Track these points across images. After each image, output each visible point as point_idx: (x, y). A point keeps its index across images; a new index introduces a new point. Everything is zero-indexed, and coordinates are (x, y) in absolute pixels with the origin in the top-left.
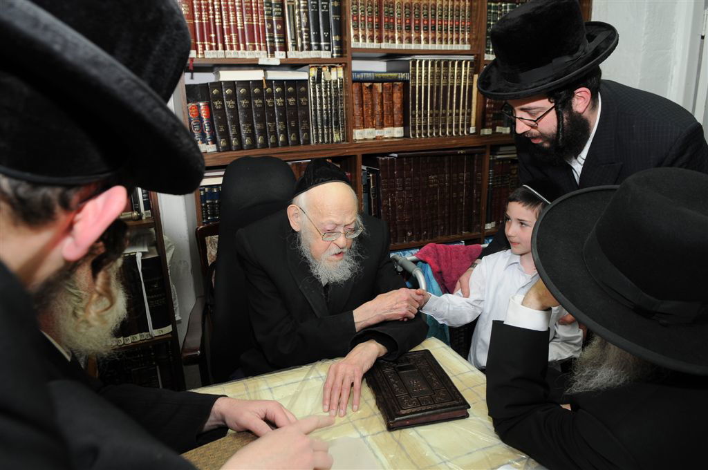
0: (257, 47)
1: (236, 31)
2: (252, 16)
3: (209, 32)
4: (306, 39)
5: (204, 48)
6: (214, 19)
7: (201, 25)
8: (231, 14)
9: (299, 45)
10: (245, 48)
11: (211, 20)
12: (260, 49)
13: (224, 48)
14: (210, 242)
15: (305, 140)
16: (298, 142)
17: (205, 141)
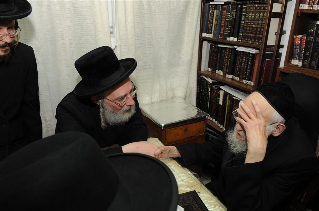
17: (298, 59)
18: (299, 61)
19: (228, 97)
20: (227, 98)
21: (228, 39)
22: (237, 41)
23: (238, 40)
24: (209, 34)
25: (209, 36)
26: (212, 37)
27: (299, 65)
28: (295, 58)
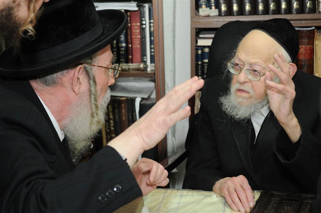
15: (310, 9)
16: (301, 10)
17: (209, 6)
18: (211, 8)
27: (212, 15)
28: (204, 6)
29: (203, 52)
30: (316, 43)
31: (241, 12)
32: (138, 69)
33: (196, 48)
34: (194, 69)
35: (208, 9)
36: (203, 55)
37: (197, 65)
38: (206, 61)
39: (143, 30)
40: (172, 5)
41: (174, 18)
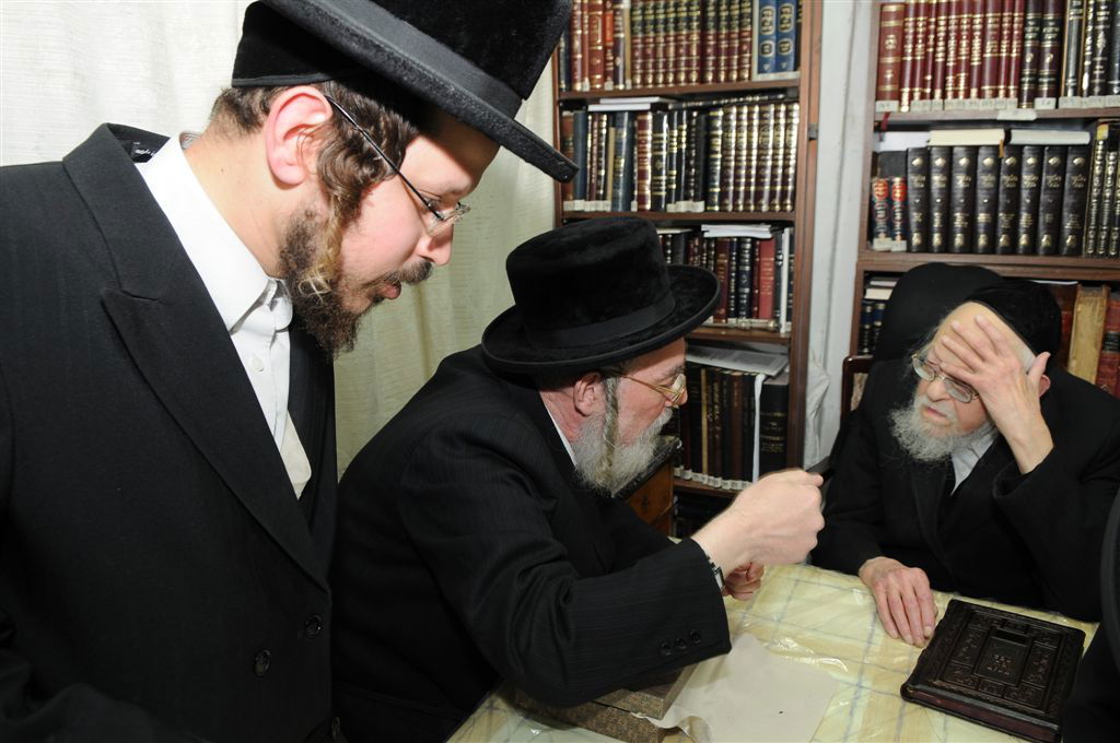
0: (1002, 93)
1: (969, 69)
2: (1000, 45)
3: (924, 73)
4: (1101, 76)
5: (911, 97)
6: (935, 52)
7: (914, 62)
8: (964, 43)
9: (1085, 85)
10: (980, 95)
11: (931, 56)
12: (1007, 95)
13: (944, 96)
14: (860, 382)
15: (1070, 248)
16: (1055, 249)
17: (891, 234)
18: (894, 239)
19: (703, 378)
20: (700, 380)
21: (671, 208)
22: (706, 210)
23: (709, 208)
24: (593, 202)
25: (597, 206)
26: (608, 209)
27: (895, 249)
28: (882, 235)
29: (875, 310)
30: (1079, 309)
31: (947, 247)
32: (765, 330)
33: (861, 303)
34: (856, 337)
35: (889, 239)
36: (874, 315)
37: (862, 330)
38: (879, 324)
39: (778, 269)
40: (831, 230)
41: (834, 250)
